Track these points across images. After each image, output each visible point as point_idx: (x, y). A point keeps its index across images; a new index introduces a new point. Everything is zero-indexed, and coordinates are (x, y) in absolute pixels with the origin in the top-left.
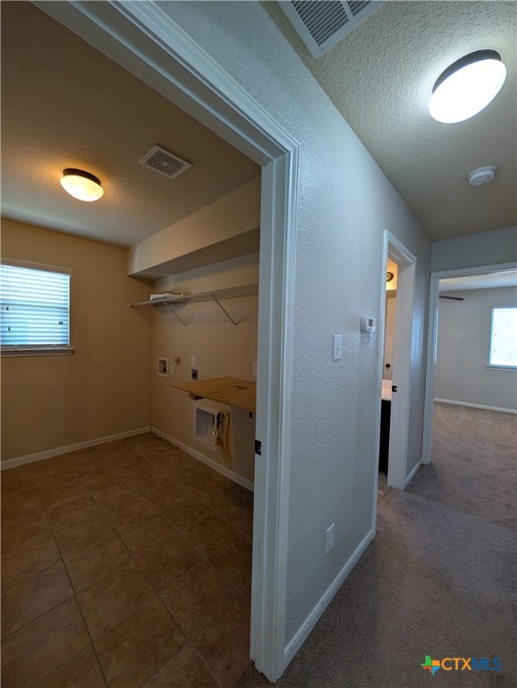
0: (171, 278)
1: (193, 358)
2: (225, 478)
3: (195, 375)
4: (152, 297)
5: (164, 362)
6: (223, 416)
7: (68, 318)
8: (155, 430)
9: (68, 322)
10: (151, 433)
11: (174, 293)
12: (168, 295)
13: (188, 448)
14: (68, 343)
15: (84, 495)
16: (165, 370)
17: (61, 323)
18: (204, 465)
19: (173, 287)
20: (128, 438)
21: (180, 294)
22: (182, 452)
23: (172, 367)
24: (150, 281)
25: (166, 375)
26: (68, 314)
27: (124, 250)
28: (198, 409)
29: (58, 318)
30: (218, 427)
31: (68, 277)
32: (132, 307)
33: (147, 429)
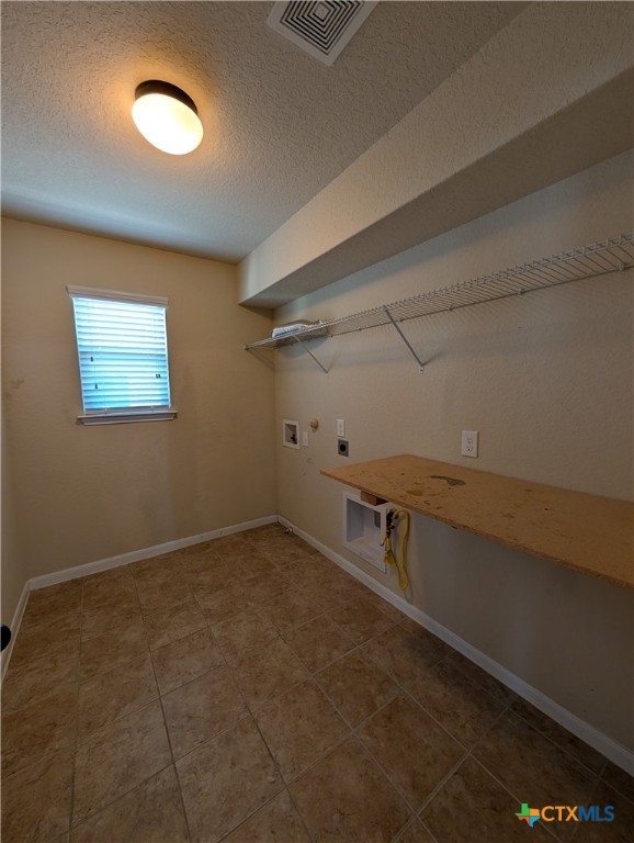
0: (301, 301)
1: (341, 421)
2: (403, 615)
3: (343, 448)
4: (276, 331)
5: (293, 428)
6: (397, 517)
7: (167, 369)
8: (283, 520)
9: (167, 375)
10: (278, 524)
11: (308, 323)
12: (299, 326)
13: (336, 555)
14: (169, 403)
15: (200, 625)
16: (294, 439)
17: (158, 377)
18: (363, 587)
19: (303, 314)
20: (249, 531)
21: (318, 322)
22: (325, 559)
23: (305, 434)
24: (268, 310)
25: (297, 446)
26: (167, 364)
27: (232, 265)
28: (349, 501)
29: (155, 369)
30: (389, 534)
31: (163, 311)
32: (247, 349)
33: (271, 519)
